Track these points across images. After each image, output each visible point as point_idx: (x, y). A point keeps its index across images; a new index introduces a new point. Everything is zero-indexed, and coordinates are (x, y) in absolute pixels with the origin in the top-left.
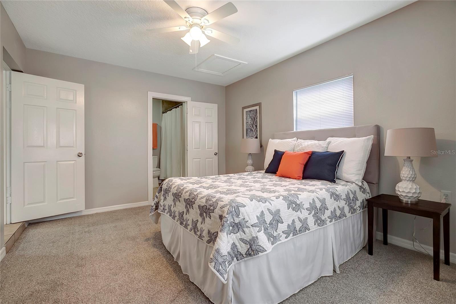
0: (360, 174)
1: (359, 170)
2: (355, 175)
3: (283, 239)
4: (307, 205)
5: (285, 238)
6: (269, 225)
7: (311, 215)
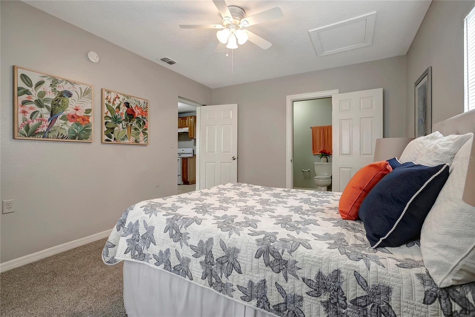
0: (460, 251)
1: (456, 235)
2: (435, 244)
3: (152, 263)
4: (194, 242)
5: (155, 264)
6: (141, 237)
7: (199, 260)
